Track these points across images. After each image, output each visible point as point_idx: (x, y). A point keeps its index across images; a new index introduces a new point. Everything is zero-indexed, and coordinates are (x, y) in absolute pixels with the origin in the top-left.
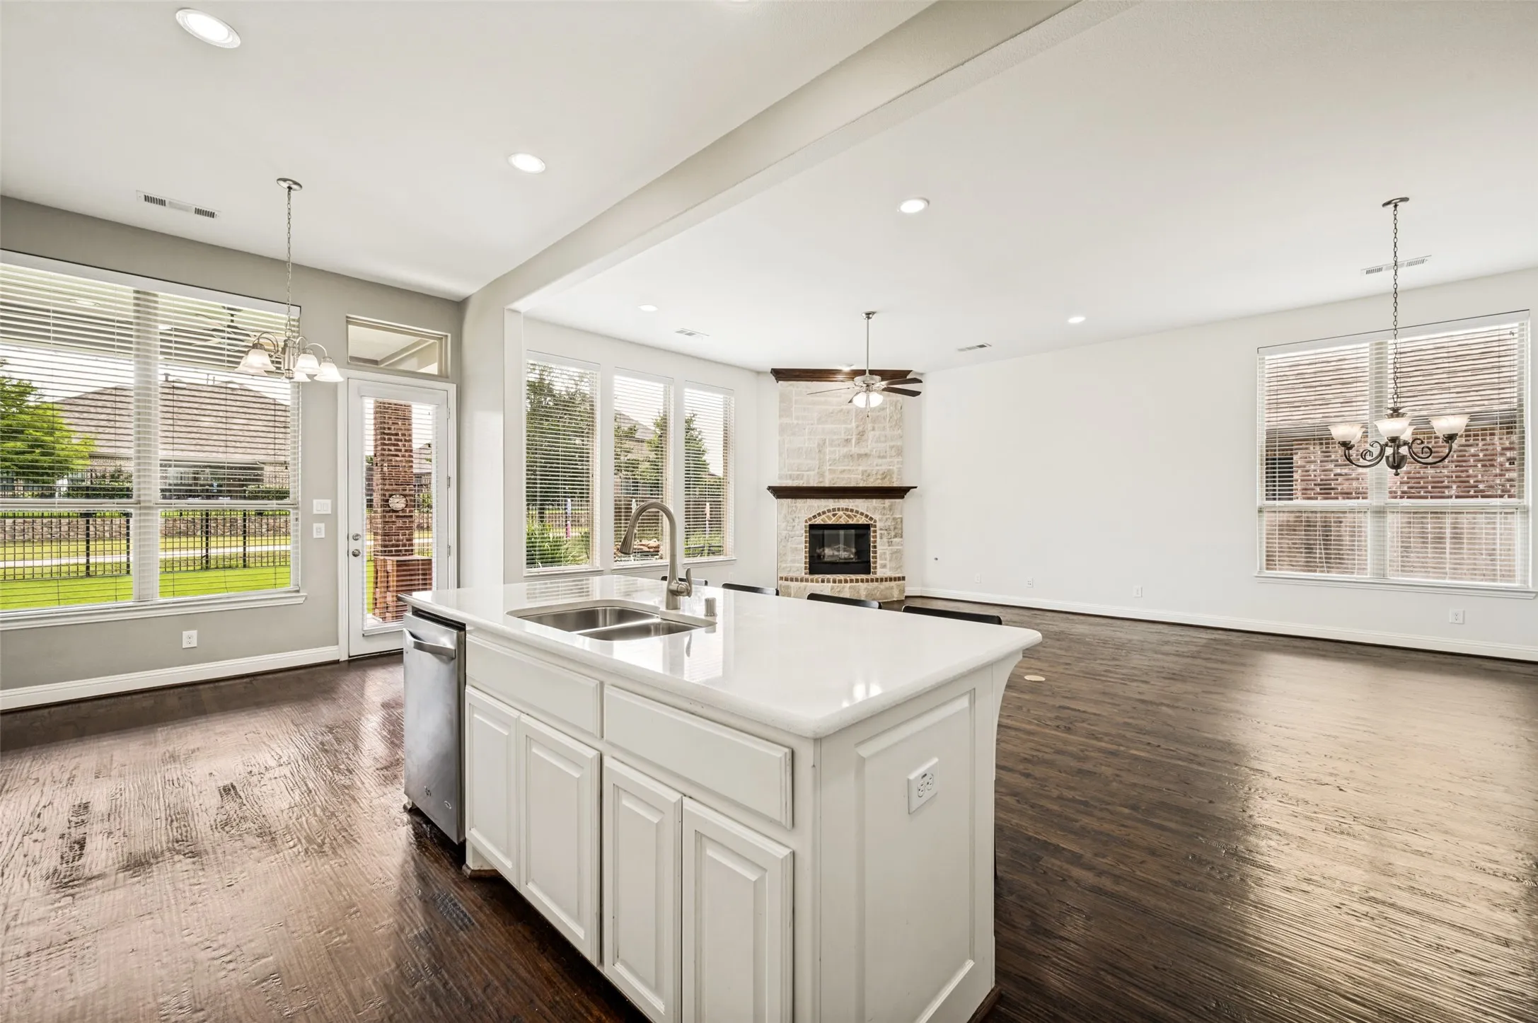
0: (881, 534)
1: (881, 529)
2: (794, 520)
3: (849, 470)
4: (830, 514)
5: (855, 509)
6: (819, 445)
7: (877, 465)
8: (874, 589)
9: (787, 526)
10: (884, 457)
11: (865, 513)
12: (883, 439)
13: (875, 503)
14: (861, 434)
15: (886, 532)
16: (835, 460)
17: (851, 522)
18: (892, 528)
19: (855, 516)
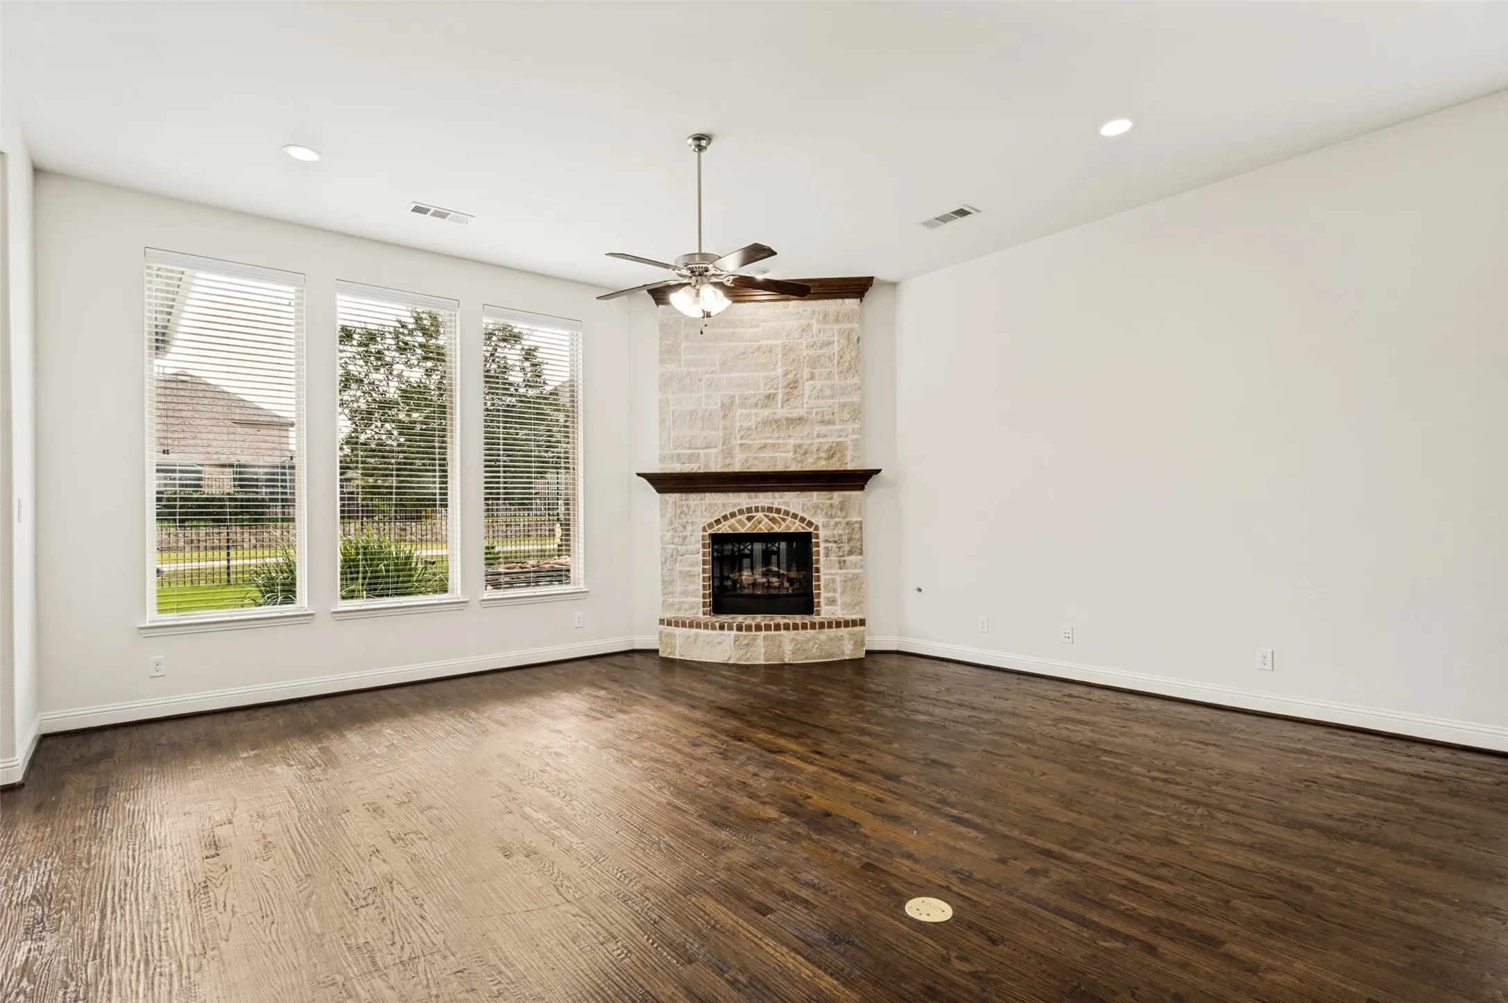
0: (827, 548)
1: (826, 541)
2: (684, 527)
3: (773, 445)
4: (743, 517)
5: (783, 508)
6: (723, 405)
7: (818, 436)
8: (809, 640)
9: (673, 537)
10: (830, 423)
11: (801, 514)
12: (828, 392)
13: (816, 497)
14: (793, 385)
15: (834, 545)
16: (749, 429)
17: (777, 529)
18: (845, 538)
19: (784, 520)
